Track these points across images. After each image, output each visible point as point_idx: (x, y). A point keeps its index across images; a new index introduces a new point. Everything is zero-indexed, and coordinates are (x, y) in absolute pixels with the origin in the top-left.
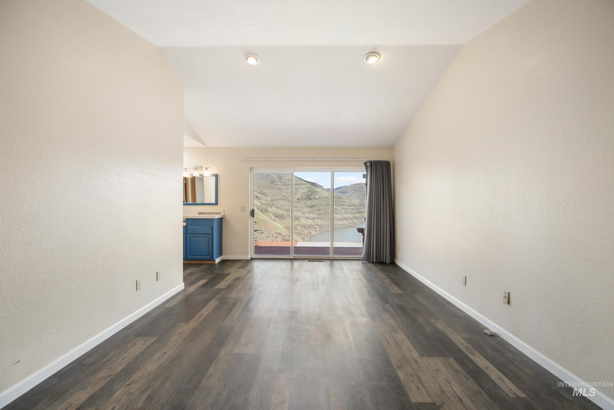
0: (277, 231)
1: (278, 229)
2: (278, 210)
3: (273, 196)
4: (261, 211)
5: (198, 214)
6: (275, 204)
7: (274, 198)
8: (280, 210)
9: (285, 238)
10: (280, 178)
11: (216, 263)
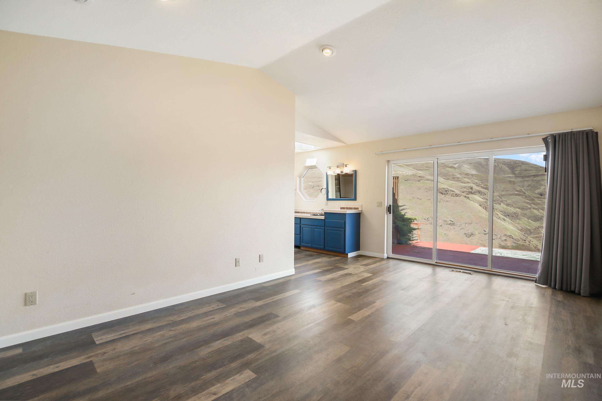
0: (506, 233)
1: (508, 230)
2: (509, 208)
3: (502, 191)
4: (485, 208)
5: (341, 209)
6: (505, 201)
7: (503, 193)
8: (512, 207)
9: (518, 243)
10: (513, 169)
11: (348, 257)
